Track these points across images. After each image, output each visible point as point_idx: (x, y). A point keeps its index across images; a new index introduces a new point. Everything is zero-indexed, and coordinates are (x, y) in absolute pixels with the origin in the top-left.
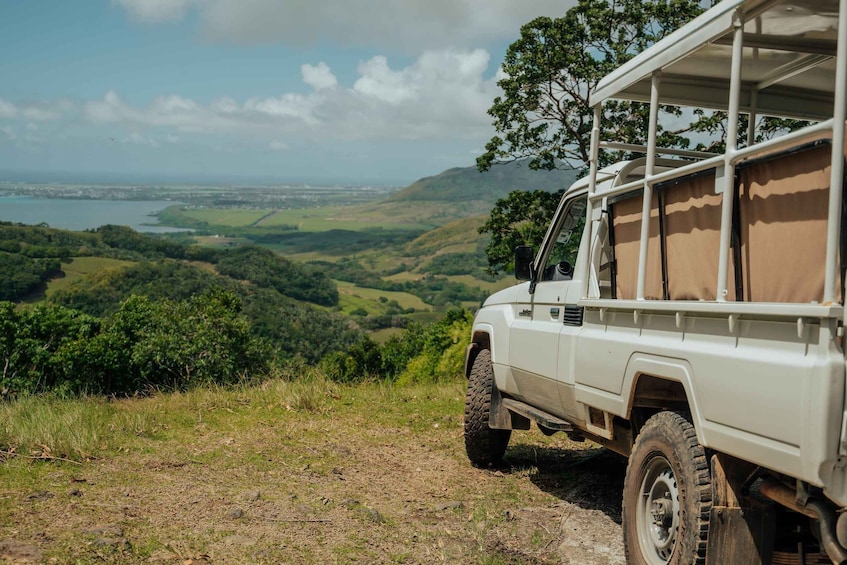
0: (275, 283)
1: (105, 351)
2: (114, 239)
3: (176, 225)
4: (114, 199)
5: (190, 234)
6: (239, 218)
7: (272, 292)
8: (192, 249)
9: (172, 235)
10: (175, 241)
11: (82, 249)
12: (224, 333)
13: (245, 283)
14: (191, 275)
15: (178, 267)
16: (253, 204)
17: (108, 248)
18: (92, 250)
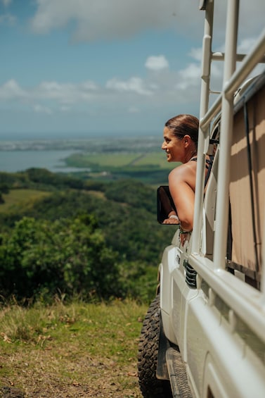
0: (144, 205)
1: (5, 257)
2: (37, 177)
3: (78, 167)
4: (36, 150)
5: (87, 172)
6: (119, 161)
7: (143, 211)
8: (88, 182)
9: (75, 174)
10: (77, 178)
11: (16, 184)
12: (83, 244)
13: (124, 205)
14: (88, 200)
15: (79, 195)
16: (129, 150)
17: (32, 183)
18: (22, 185)
